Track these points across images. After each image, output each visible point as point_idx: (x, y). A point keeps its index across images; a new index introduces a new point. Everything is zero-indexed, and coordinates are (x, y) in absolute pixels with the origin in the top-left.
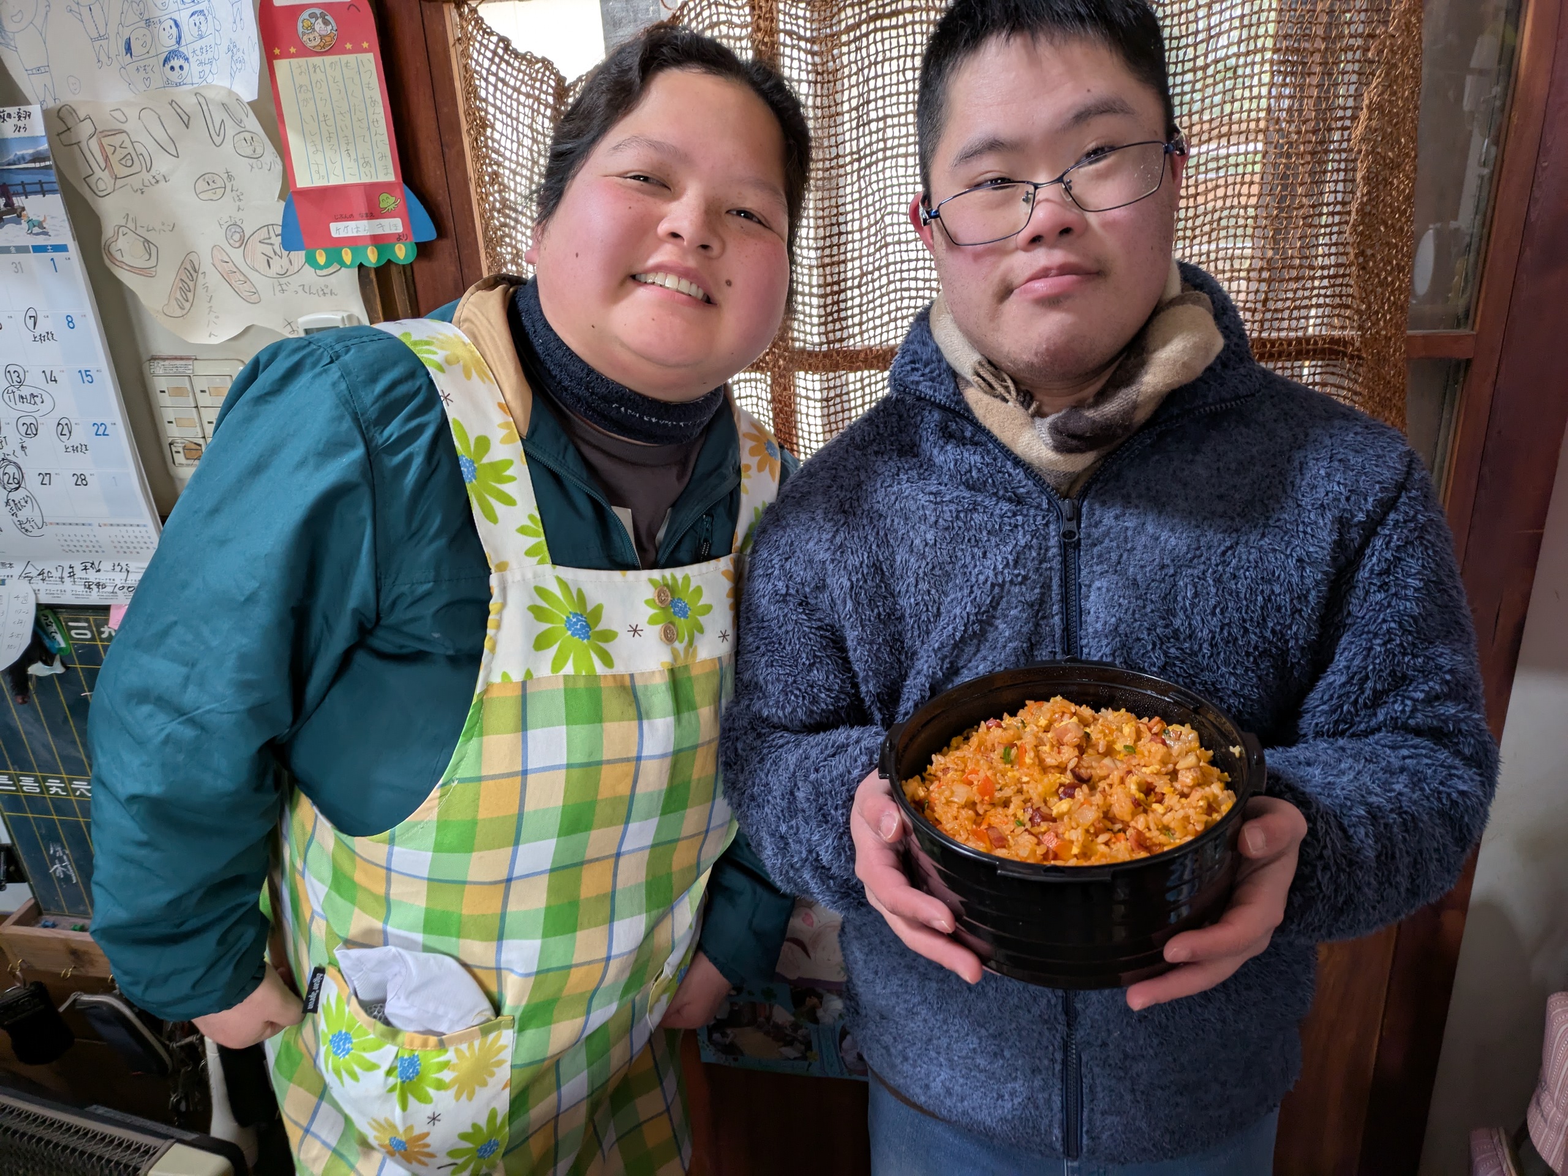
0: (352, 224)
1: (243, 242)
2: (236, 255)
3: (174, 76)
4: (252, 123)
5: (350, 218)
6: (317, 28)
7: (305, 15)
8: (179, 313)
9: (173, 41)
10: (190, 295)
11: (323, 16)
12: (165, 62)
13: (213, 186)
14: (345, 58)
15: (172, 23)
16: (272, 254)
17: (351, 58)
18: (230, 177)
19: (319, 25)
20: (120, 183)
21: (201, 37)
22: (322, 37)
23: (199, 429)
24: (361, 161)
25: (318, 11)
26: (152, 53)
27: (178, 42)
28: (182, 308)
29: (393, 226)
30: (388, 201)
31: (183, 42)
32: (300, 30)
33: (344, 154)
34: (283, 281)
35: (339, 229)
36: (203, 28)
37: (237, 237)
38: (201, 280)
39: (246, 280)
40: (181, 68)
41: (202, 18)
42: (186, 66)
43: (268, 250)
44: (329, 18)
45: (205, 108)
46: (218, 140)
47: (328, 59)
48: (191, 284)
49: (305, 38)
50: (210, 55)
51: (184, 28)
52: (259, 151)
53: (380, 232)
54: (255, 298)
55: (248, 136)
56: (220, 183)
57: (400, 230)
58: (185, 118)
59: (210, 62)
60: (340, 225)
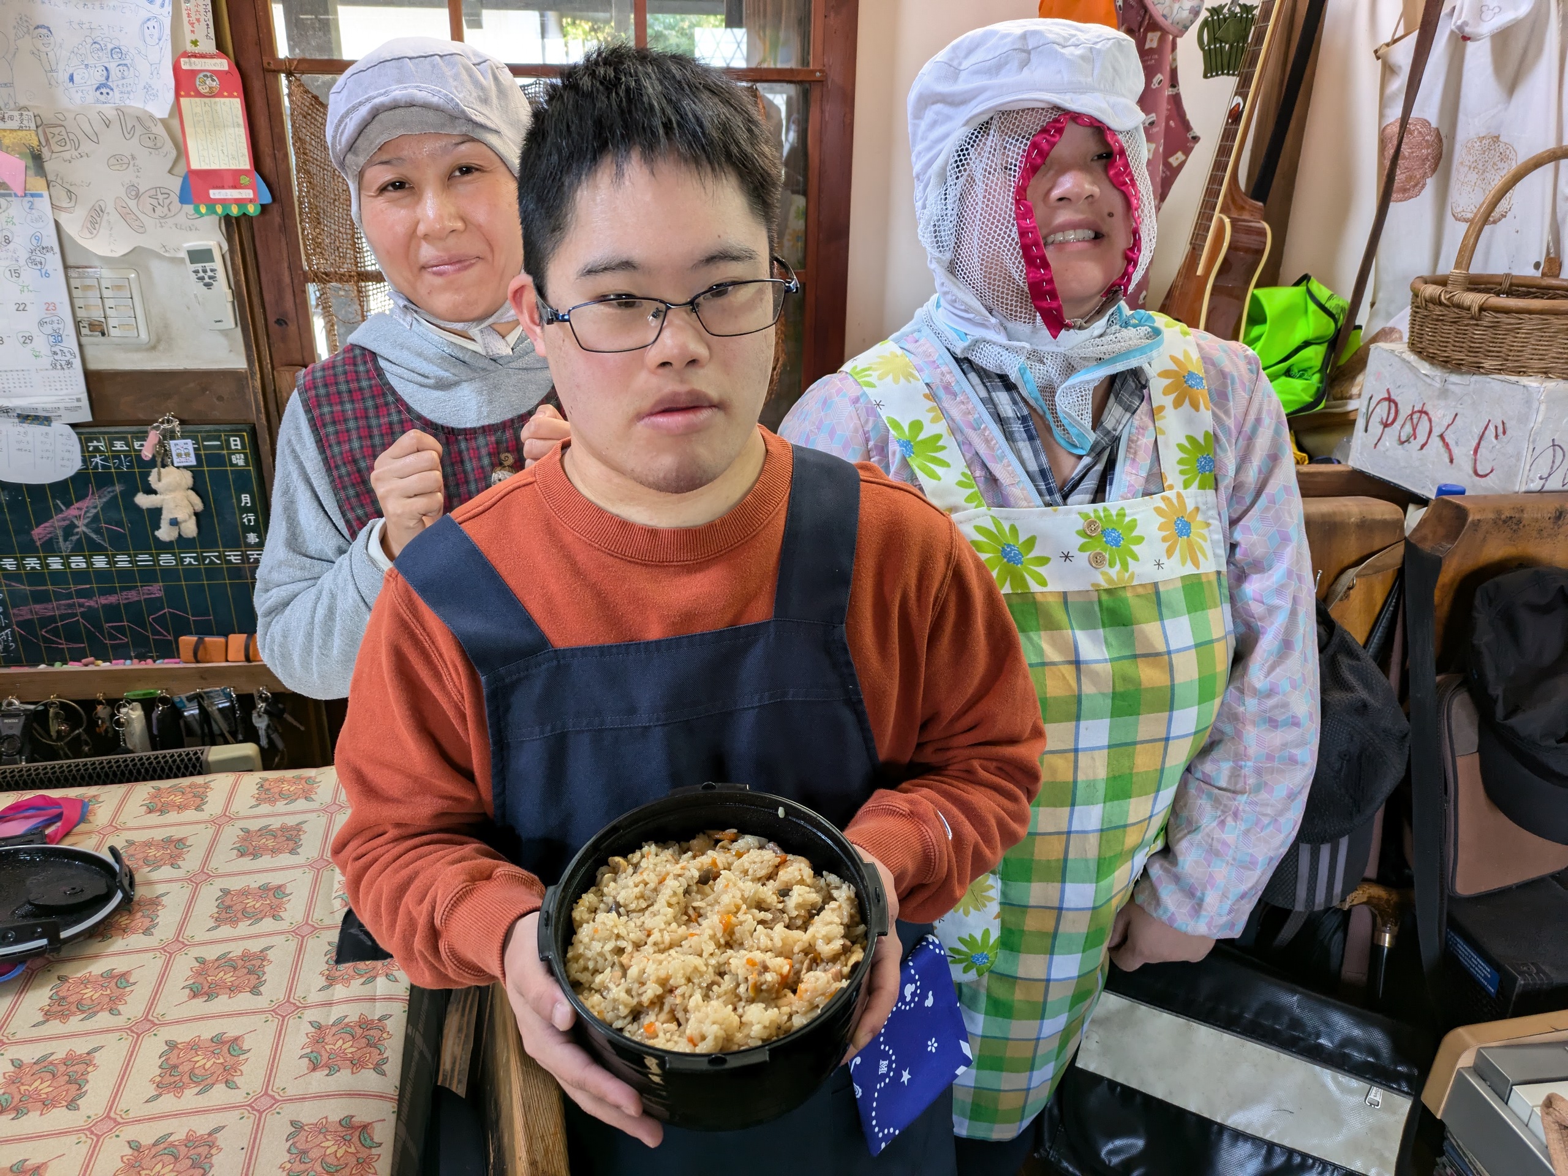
0: (223, 191)
1: (138, 196)
2: (132, 204)
3: (102, 98)
4: (160, 130)
5: (223, 187)
6: (207, 83)
7: (201, 76)
8: (89, 236)
9: (104, 79)
10: (97, 226)
11: (211, 77)
12: (98, 89)
13: (121, 162)
14: (222, 100)
15: (103, 68)
16: (157, 205)
17: (226, 100)
18: (134, 159)
19: (209, 82)
20: (55, 155)
21: (124, 78)
22: (211, 88)
23: (102, 311)
24: (231, 157)
25: (208, 75)
26: (88, 83)
27: (107, 78)
28: (93, 233)
29: (248, 194)
30: (246, 180)
31: (111, 80)
32: (197, 83)
33: (220, 152)
34: (163, 221)
35: (215, 194)
36: (126, 73)
37: (134, 193)
38: (105, 217)
39: (138, 219)
40: (108, 94)
41: (126, 68)
42: (111, 93)
43: (155, 202)
44: (214, 77)
45: (122, 117)
46: (128, 136)
47: (213, 100)
48: (98, 219)
49: (200, 88)
50: (129, 89)
51: (112, 71)
52: (160, 145)
53: (241, 196)
54: (142, 230)
55: (153, 137)
56: (126, 161)
57: (252, 196)
58: (106, 121)
59: (129, 93)
60: (217, 191)
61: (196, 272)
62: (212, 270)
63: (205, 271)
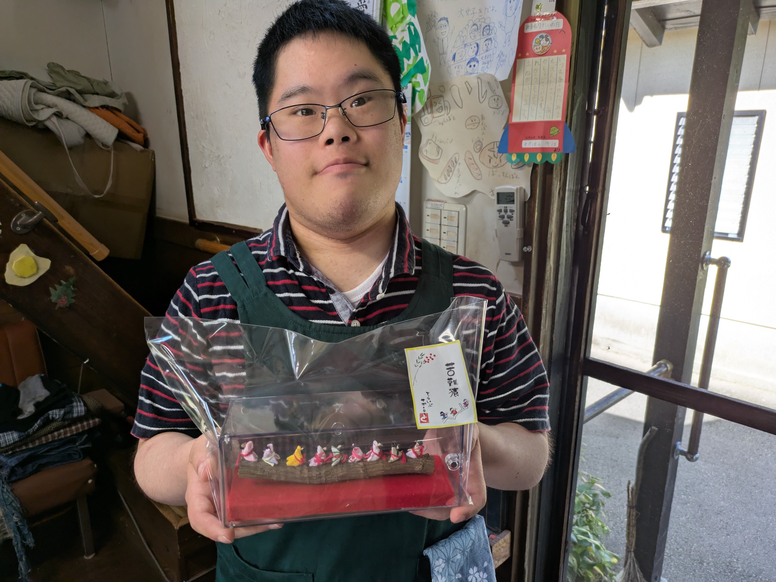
0: (533, 141)
1: (481, 150)
2: (476, 156)
3: (470, 70)
4: (500, 91)
5: (534, 138)
6: (542, 43)
7: (538, 37)
8: (444, 181)
9: (474, 54)
10: (451, 174)
11: (546, 37)
12: (468, 63)
13: (474, 122)
14: (551, 57)
15: (476, 45)
16: (492, 156)
17: (555, 57)
18: (483, 118)
19: (543, 42)
20: (434, 120)
21: (487, 51)
22: (543, 47)
23: (439, 235)
24: (546, 110)
25: (544, 34)
26: (464, 59)
27: (476, 54)
28: (446, 179)
29: (554, 143)
30: (554, 131)
31: (478, 54)
32: (534, 44)
33: (539, 106)
34: (494, 170)
35: (527, 144)
36: (489, 46)
37: (479, 147)
38: (457, 167)
39: (478, 168)
40: (474, 66)
41: (490, 42)
42: (477, 65)
43: (491, 154)
44: (549, 38)
45: (480, 84)
46: (482, 100)
47: (543, 58)
48: (453, 168)
49: (535, 48)
50: (489, 59)
51: (481, 46)
52: (499, 105)
53: (547, 146)
54: (479, 177)
55: (496, 98)
56: (477, 121)
57: (557, 146)
58: (470, 89)
59: (488, 63)
60: (528, 142)
61: (500, 211)
62: (512, 211)
63: (506, 211)
